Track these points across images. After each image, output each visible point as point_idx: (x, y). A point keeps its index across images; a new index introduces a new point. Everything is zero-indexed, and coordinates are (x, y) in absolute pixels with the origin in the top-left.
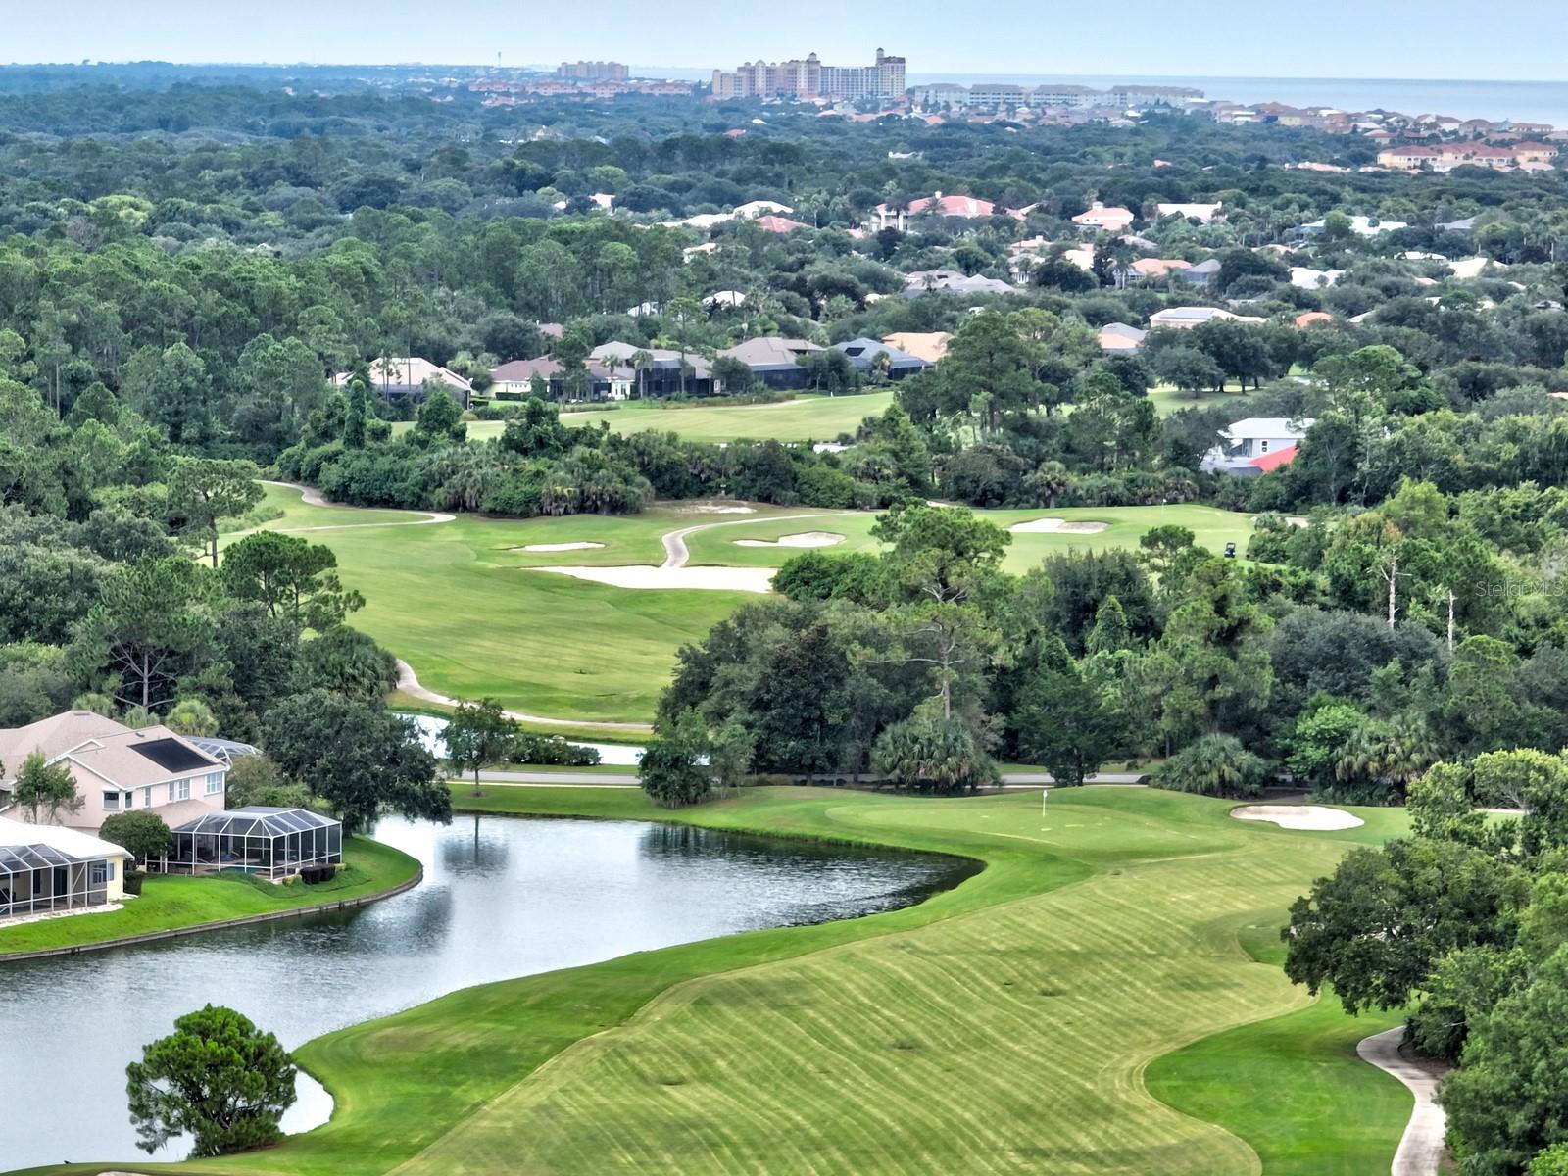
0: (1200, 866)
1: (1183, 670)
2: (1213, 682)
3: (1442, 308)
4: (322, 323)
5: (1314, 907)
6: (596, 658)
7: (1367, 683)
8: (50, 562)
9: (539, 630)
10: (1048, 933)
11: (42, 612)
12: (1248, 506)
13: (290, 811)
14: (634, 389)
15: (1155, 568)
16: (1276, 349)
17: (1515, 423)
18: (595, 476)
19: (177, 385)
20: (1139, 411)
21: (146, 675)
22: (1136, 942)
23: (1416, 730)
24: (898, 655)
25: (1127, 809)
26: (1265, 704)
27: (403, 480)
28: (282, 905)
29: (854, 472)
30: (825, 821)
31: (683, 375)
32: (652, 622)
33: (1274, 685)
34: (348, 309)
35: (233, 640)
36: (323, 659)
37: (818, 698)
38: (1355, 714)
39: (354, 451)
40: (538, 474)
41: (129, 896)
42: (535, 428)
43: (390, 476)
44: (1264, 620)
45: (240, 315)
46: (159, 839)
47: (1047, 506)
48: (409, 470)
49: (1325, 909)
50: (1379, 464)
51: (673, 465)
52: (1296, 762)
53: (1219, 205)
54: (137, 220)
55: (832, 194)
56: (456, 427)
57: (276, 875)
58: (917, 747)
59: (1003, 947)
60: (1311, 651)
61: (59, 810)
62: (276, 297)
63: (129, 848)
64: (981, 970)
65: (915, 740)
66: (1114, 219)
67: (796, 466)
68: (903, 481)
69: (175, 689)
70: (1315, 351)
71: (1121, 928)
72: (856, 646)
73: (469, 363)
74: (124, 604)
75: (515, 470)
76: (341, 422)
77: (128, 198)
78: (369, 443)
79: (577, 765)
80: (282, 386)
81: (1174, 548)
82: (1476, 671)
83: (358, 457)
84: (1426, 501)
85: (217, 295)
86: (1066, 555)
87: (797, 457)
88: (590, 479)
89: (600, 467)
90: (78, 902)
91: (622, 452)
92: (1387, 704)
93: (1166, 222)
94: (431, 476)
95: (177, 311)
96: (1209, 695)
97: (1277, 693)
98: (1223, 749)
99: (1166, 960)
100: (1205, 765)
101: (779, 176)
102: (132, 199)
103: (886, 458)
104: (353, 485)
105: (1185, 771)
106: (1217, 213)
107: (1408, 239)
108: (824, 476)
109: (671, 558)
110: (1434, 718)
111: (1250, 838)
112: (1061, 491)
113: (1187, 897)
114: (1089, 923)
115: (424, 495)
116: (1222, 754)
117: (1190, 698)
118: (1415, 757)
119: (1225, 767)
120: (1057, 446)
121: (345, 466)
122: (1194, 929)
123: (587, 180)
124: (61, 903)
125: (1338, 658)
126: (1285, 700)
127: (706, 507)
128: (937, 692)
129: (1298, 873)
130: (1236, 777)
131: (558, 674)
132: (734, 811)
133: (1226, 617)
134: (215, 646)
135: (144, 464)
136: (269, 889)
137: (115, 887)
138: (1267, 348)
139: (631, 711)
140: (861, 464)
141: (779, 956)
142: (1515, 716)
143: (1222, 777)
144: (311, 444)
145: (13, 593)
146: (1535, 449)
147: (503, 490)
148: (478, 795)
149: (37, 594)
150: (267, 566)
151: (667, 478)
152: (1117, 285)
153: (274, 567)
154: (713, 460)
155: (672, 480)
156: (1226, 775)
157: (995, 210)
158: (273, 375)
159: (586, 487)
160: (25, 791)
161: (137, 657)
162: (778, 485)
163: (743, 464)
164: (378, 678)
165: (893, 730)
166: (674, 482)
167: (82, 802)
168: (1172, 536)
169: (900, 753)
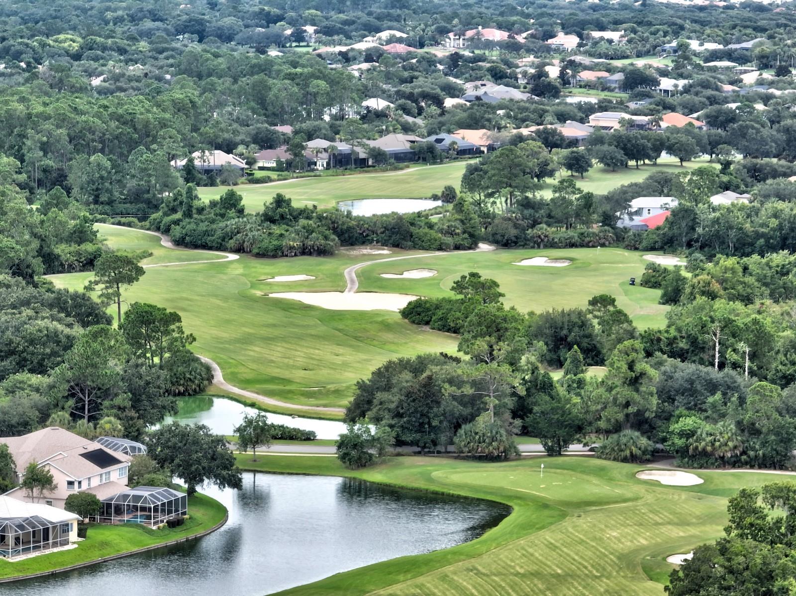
0: (622, 512)
1: (612, 398)
2: (627, 404)
3: (738, 111)
4: (170, 137)
5: (681, 574)
6: (312, 359)
7: (705, 403)
8: (37, 328)
9: (284, 339)
10: (544, 560)
11: (33, 354)
12: (641, 247)
13: (161, 490)
14: (328, 164)
15: (596, 317)
16: (654, 145)
17: (776, 208)
18: (310, 236)
19: (97, 175)
20: (585, 198)
21: (87, 400)
22: (590, 568)
23: (730, 430)
24: (468, 390)
25: (583, 472)
26: (654, 415)
27: (213, 236)
28: (158, 541)
29: (441, 231)
30: (431, 480)
31: (353, 157)
32: (340, 334)
33: (658, 404)
34: (183, 129)
35: (131, 380)
36: (175, 370)
37: (428, 412)
38: (699, 421)
39: (187, 220)
40: (281, 235)
41: (80, 539)
42: (279, 210)
43: (206, 233)
44: (652, 372)
45: (129, 133)
46: (95, 507)
47: (539, 247)
48: (215, 231)
49: (687, 576)
50: (707, 229)
51: (349, 229)
52: (669, 446)
53: (623, 32)
54: (74, 48)
55: (426, 25)
56: (239, 207)
57: (155, 523)
58: (477, 437)
59: (522, 571)
60: (676, 386)
61: (45, 491)
62: (147, 124)
63: (80, 513)
64: (512, 587)
65: (476, 433)
66: (569, 41)
67: (412, 229)
68: (466, 235)
69: (102, 407)
70: (674, 145)
71: (582, 557)
72: (447, 386)
73: (244, 151)
74: (75, 364)
75: (270, 233)
76: (181, 203)
77: (70, 36)
78: (195, 216)
79: (305, 440)
80: (150, 176)
81: (605, 307)
82: (761, 401)
83: (189, 223)
84: (732, 269)
85: (117, 123)
86: (551, 311)
87: (412, 224)
88: (307, 238)
89: (313, 232)
90: (55, 544)
91: (323, 222)
92: (715, 416)
93: (596, 43)
94: (227, 234)
95: (97, 133)
96: (626, 411)
97: (660, 408)
98: (632, 438)
99: (605, 580)
100: (623, 447)
101: (399, 16)
102: (72, 37)
103: (458, 224)
104: (187, 238)
105: (613, 449)
106: (622, 36)
107: (719, 55)
108: (426, 234)
109: (349, 286)
110: (739, 424)
111: (647, 491)
112: (546, 240)
113: (615, 534)
114: (566, 554)
115: (223, 243)
116: (632, 441)
117: (616, 413)
118: (730, 444)
119: (633, 448)
120: (544, 214)
121: (183, 228)
122: (619, 558)
123: (301, 18)
124: (46, 547)
125: (690, 390)
126: (663, 411)
127: (366, 250)
128: (488, 410)
129: (671, 517)
130: (639, 453)
131: (294, 371)
132: (384, 471)
133: (634, 372)
134: (121, 383)
135: (81, 232)
136: (150, 532)
137: (73, 535)
138: (649, 145)
139: (331, 399)
140: (445, 227)
141: (409, 576)
142: (781, 423)
143: (631, 453)
144: (166, 214)
145: (18, 344)
146: (786, 222)
147: (263, 243)
148: (255, 461)
149: (30, 344)
150: (147, 323)
151: (346, 235)
152: (572, 85)
153: (150, 323)
154: (370, 226)
155: (349, 236)
156: (634, 452)
157: (509, 37)
158: (146, 169)
159: (306, 242)
160: (28, 482)
161: (82, 391)
162: (403, 239)
163: (385, 228)
164: (202, 379)
165: (465, 427)
166: (350, 238)
167: (56, 487)
168: (604, 300)
169: (468, 440)
